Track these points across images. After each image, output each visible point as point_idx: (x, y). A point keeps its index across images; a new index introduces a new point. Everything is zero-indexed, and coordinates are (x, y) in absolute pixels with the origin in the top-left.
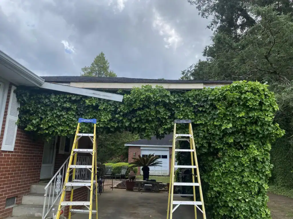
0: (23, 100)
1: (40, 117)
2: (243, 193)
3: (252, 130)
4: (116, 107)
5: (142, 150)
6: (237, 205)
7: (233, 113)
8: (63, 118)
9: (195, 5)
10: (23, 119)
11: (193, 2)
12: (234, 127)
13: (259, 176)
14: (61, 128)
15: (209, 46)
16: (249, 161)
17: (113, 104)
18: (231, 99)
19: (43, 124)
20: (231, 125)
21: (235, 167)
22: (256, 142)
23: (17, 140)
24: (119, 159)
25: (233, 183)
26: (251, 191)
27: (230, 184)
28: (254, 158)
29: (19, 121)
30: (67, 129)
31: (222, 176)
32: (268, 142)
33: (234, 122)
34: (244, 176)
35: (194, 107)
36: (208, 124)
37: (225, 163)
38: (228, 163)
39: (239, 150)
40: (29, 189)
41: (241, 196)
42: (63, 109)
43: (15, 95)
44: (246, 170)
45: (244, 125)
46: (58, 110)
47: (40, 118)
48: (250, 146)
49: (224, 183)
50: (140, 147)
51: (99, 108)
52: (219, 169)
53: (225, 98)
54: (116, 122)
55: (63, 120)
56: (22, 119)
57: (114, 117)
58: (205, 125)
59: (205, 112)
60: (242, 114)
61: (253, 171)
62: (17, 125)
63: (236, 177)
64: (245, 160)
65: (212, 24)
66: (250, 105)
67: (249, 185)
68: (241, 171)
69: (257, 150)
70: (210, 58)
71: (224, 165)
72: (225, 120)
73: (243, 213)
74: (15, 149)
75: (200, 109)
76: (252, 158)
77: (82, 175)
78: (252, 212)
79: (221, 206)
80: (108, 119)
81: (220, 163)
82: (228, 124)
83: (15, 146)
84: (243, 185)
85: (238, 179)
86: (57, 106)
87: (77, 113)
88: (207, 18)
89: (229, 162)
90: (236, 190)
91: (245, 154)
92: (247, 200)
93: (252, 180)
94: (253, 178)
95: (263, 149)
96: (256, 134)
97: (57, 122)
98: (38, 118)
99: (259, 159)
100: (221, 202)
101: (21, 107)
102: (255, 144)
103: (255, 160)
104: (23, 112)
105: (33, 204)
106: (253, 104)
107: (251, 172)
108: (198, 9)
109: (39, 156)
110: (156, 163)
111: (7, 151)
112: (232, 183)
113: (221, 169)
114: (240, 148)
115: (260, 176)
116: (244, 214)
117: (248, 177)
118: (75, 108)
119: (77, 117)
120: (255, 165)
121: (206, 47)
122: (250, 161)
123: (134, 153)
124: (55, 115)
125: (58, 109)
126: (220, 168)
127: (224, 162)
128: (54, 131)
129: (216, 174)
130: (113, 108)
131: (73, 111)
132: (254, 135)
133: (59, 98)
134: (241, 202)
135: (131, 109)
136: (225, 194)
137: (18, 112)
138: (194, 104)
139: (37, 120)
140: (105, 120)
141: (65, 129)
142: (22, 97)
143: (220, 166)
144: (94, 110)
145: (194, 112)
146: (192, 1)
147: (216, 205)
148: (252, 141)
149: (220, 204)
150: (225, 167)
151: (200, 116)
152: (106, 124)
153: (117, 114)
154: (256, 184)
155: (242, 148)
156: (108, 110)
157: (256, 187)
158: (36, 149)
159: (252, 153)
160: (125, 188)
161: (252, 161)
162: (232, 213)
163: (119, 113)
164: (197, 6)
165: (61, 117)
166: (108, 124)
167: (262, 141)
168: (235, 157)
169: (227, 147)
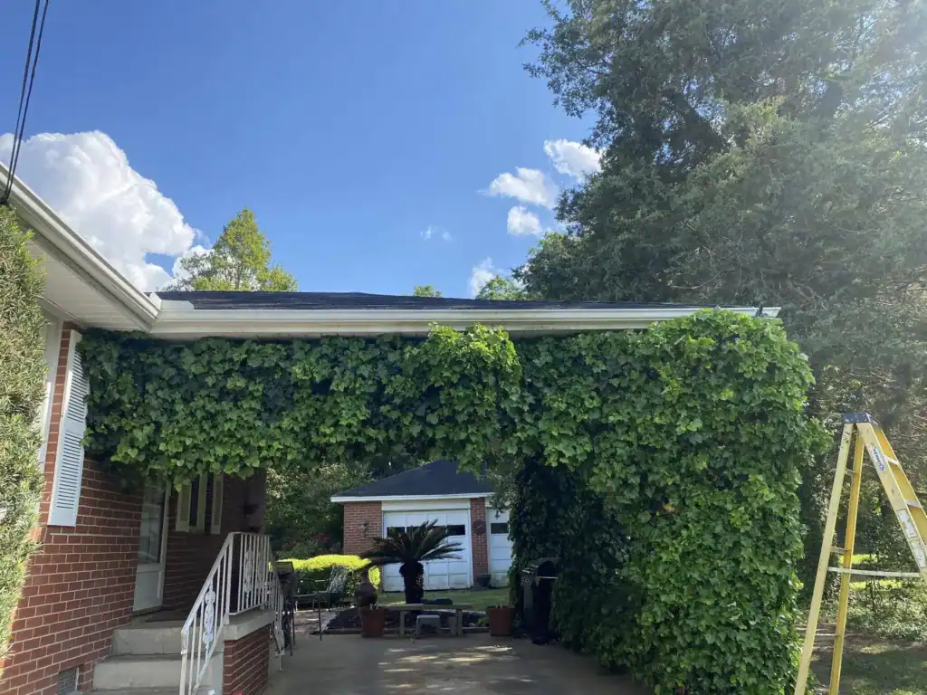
0: (103, 373)
1: (155, 423)
2: (739, 605)
3: (753, 435)
4: (379, 382)
5: (385, 512)
6: (728, 639)
7: (702, 392)
8: (226, 421)
9: (543, 76)
10: (101, 429)
11: (539, 69)
12: (708, 427)
13: (775, 557)
14: (220, 451)
15: (573, 192)
16: (750, 519)
17: (369, 377)
18: (695, 355)
19: (164, 440)
20: (697, 424)
21: (716, 536)
22: (763, 468)
23: (83, 492)
24: (316, 545)
25: (712, 581)
26: (760, 598)
27: (705, 583)
28: (762, 509)
29: (90, 435)
30: (238, 455)
31: (683, 562)
32: (791, 464)
33: (706, 415)
34: (741, 559)
35: (597, 378)
36: (639, 421)
37: (686, 527)
38: (695, 527)
39: (721, 489)
40: (109, 642)
41: (737, 614)
42: (224, 394)
43: (78, 359)
44: (743, 542)
45: (731, 424)
46: (207, 399)
47: (152, 425)
48: (751, 478)
49: (688, 580)
50: (379, 503)
51: (331, 388)
52: (673, 544)
53: (679, 351)
54: (382, 425)
55: (227, 426)
56: (98, 430)
57: (375, 414)
58: (630, 426)
59: (627, 389)
60: (728, 394)
61: (760, 544)
62: (85, 447)
63: (720, 563)
64: (738, 516)
65: (596, 135)
66: (745, 372)
67: (754, 583)
68: (731, 545)
69: (767, 488)
70: (577, 226)
71: (684, 533)
72: (681, 409)
73: (744, 658)
74: (79, 520)
75: (615, 382)
76: (758, 509)
77: (246, 594)
78: (766, 654)
79: (684, 646)
80: (362, 418)
81: (674, 527)
82: (691, 420)
83: (81, 511)
84: (739, 585)
85: (725, 567)
86: (203, 386)
87: (264, 404)
88: (580, 116)
89: (698, 522)
90: (723, 598)
91: (740, 499)
92: (752, 623)
93: (762, 569)
94: (763, 562)
95: (783, 484)
96: (763, 444)
97: (208, 434)
98: (148, 424)
99: (775, 510)
100: (682, 635)
101: (92, 392)
102: (761, 472)
103: (766, 513)
104: (100, 408)
105: (128, 686)
106: (753, 370)
107: (758, 547)
108: (552, 90)
109: (130, 540)
110: (442, 548)
111: (59, 527)
112: (710, 579)
113: (679, 544)
114: (722, 485)
115: (779, 558)
116: (748, 660)
117: (751, 560)
118: (258, 390)
119: (265, 415)
120: (765, 528)
121: (565, 194)
122: (752, 518)
123: (360, 525)
124: (199, 414)
125: (208, 396)
126: (674, 542)
127: (686, 524)
128: (199, 461)
129: (665, 557)
130: (371, 385)
131: (254, 398)
132: (757, 449)
133: (209, 362)
134: (738, 629)
135: (424, 388)
136: (691, 611)
137: (86, 407)
138: (595, 370)
139: (147, 430)
140: (352, 422)
141: (233, 454)
142: (100, 363)
143: (676, 535)
144: (314, 393)
145: (597, 390)
146: (536, 68)
147: (668, 647)
148: (753, 463)
149: (681, 642)
150: (689, 537)
151: (615, 401)
152: (354, 434)
153: (384, 404)
154: (772, 579)
155: (728, 485)
156: (358, 392)
157: (771, 587)
158: (124, 519)
159: (756, 496)
160: (359, 633)
161: (757, 517)
162: (715, 663)
163: (389, 401)
164: (549, 79)
165: (220, 419)
166: (359, 433)
167: (779, 463)
168: (713, 507)
169: (691, 483)
